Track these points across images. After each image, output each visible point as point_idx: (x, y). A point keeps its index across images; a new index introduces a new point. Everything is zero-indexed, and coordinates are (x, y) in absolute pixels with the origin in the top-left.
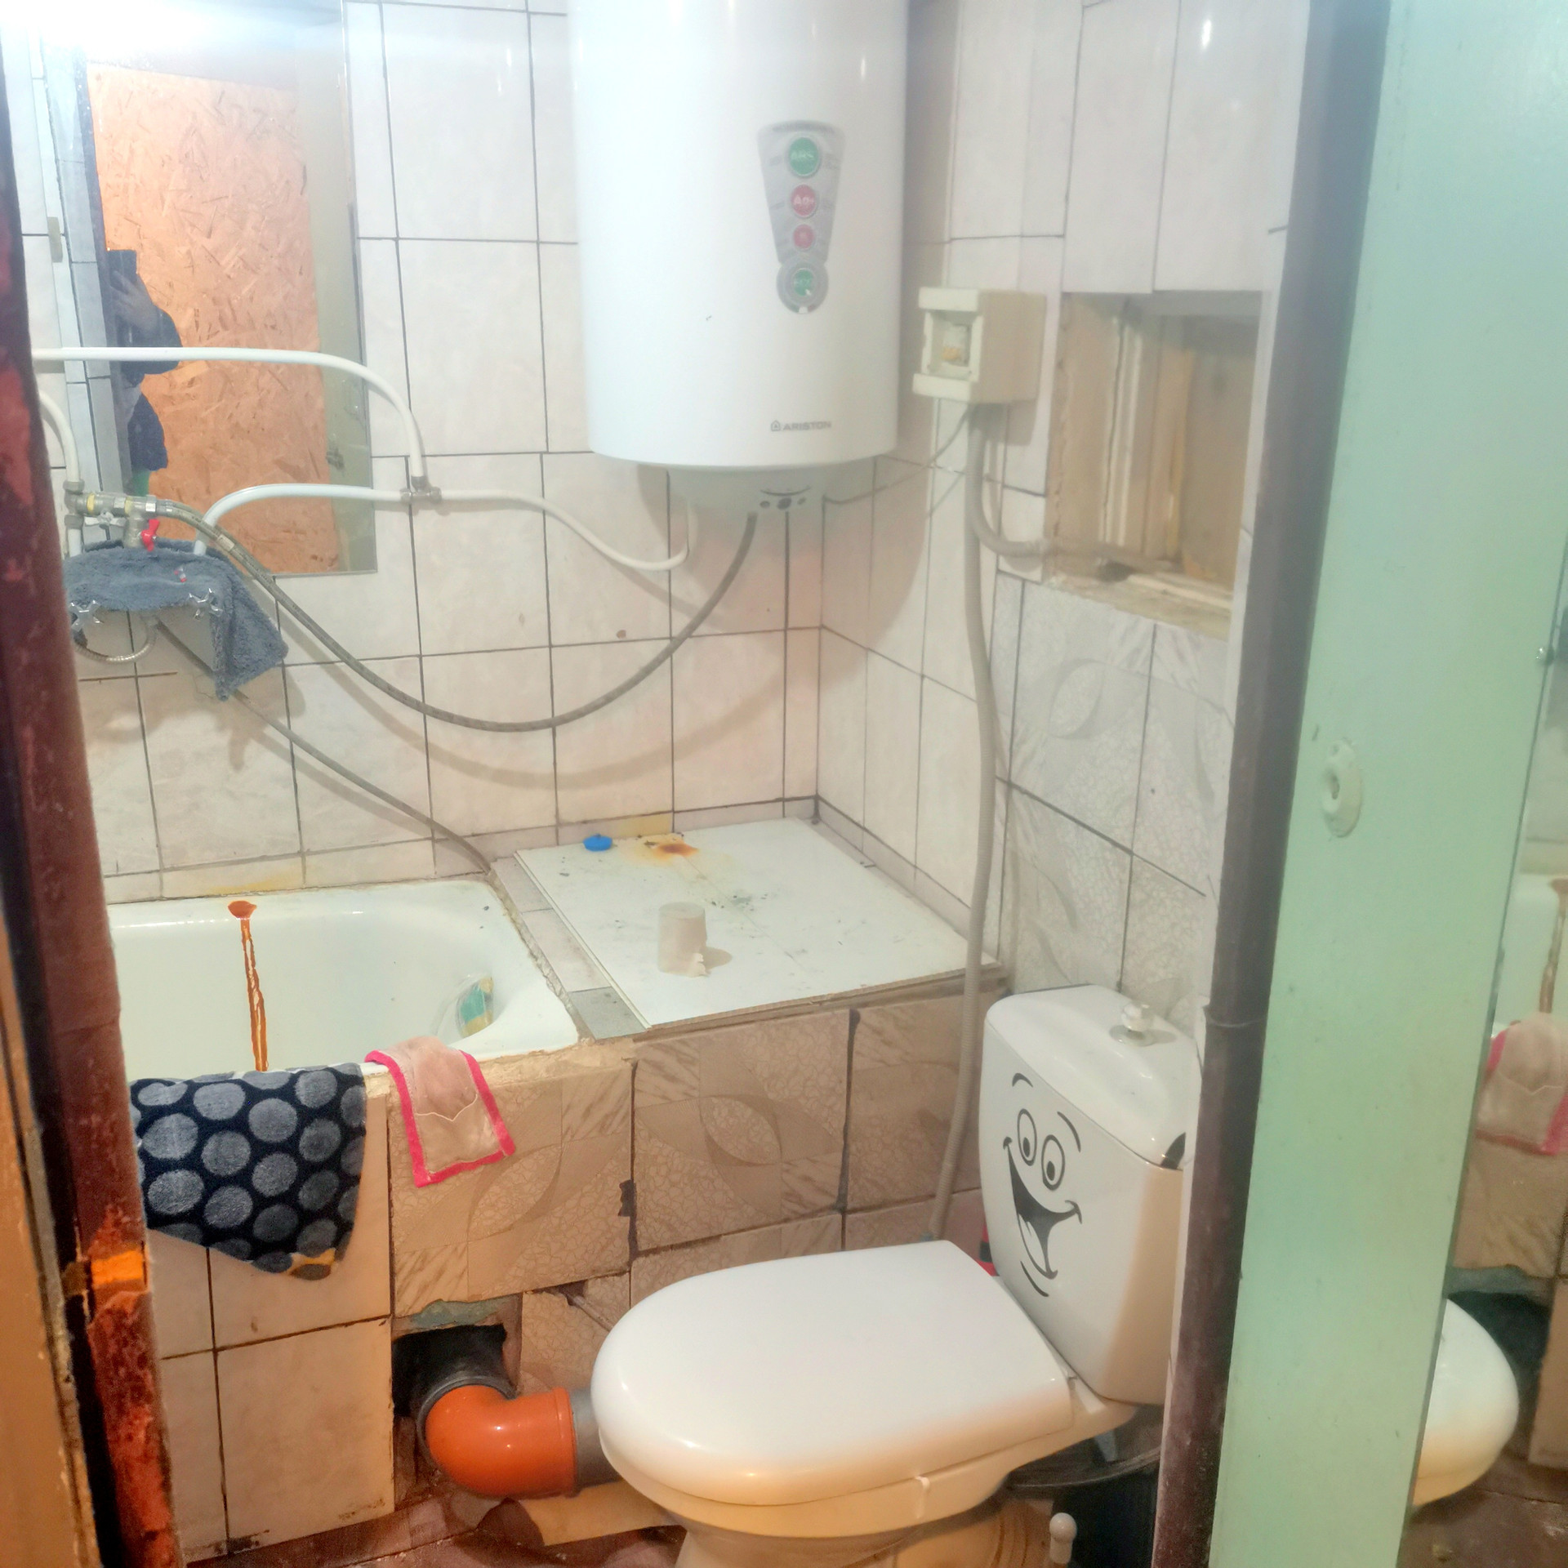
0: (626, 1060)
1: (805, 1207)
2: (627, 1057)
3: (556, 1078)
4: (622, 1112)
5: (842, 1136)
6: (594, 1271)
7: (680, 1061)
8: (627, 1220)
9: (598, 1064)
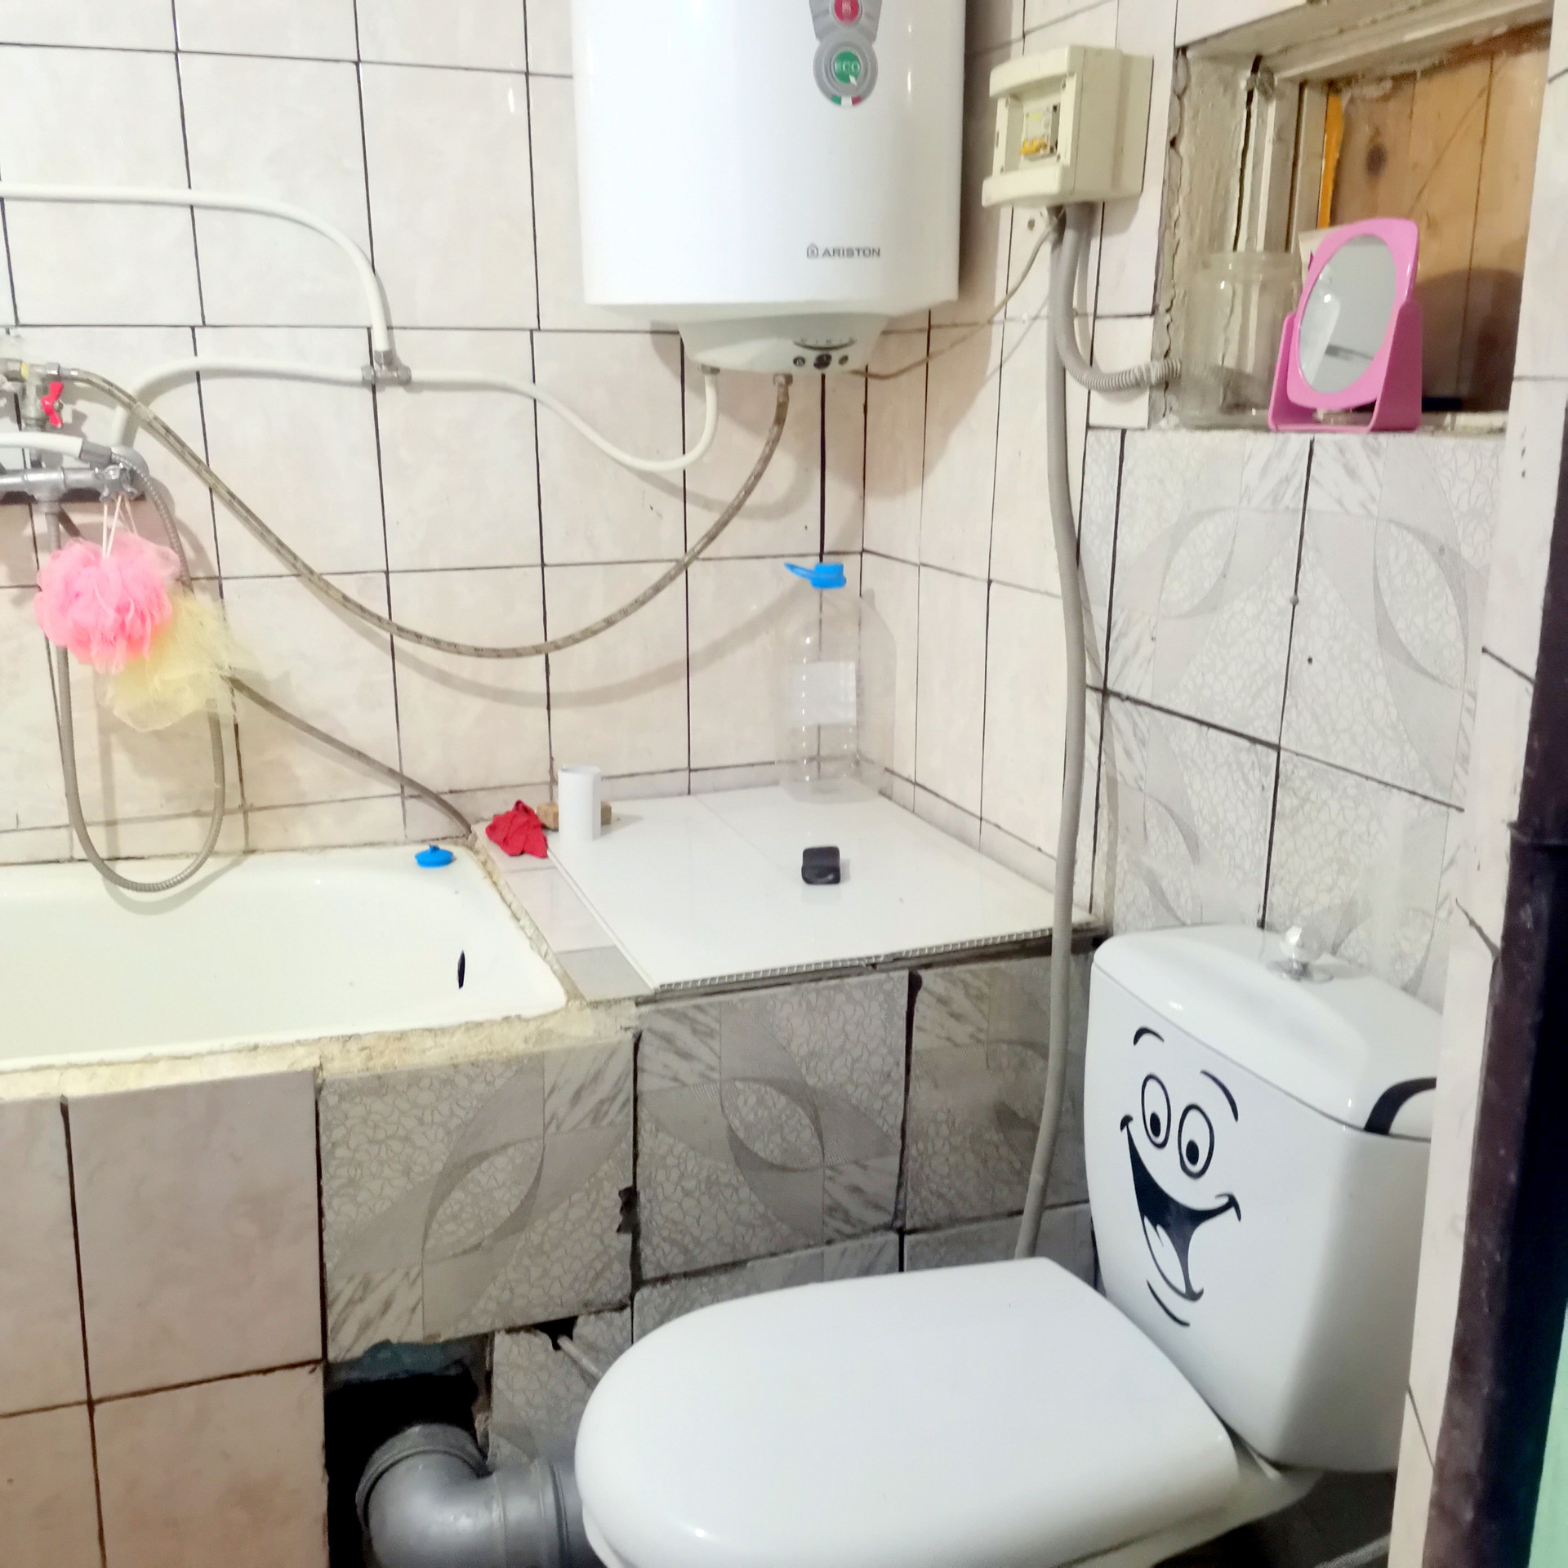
0: (627, 1029)
1: (854, 1226)
2: (626, 1023)
3: (537, 1050)
4: (622, 1098)
5: (899, 1135)
6: (586, 1305)
7: (695, 1032)
8: (627, 1238)
9: (590, 1033)
